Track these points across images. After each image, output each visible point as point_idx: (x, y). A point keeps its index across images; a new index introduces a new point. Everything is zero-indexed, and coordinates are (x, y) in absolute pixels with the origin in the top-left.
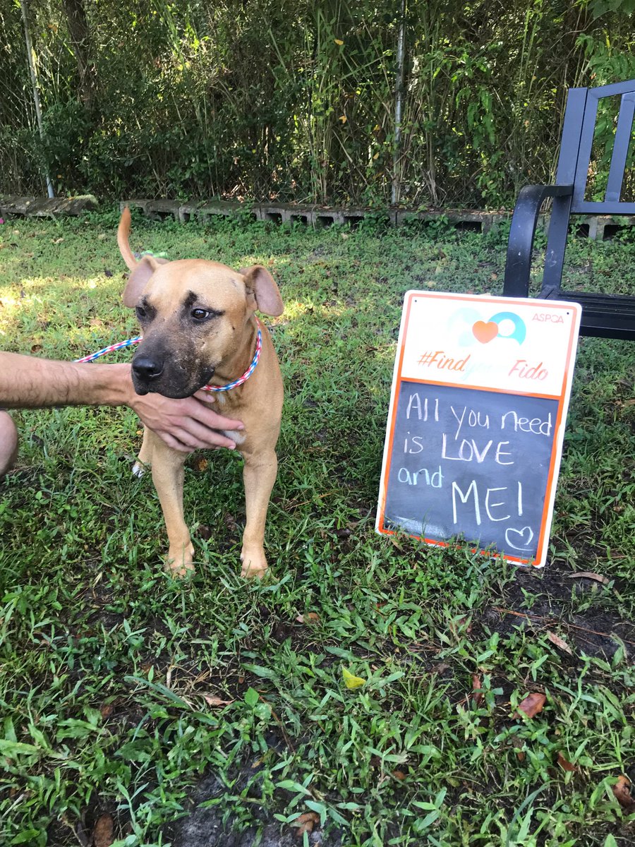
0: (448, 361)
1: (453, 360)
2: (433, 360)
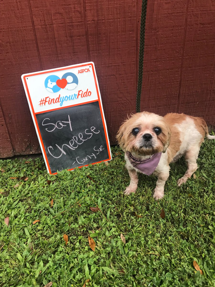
0: (52, 100)
1: (54, 99)
2: (46, 101)
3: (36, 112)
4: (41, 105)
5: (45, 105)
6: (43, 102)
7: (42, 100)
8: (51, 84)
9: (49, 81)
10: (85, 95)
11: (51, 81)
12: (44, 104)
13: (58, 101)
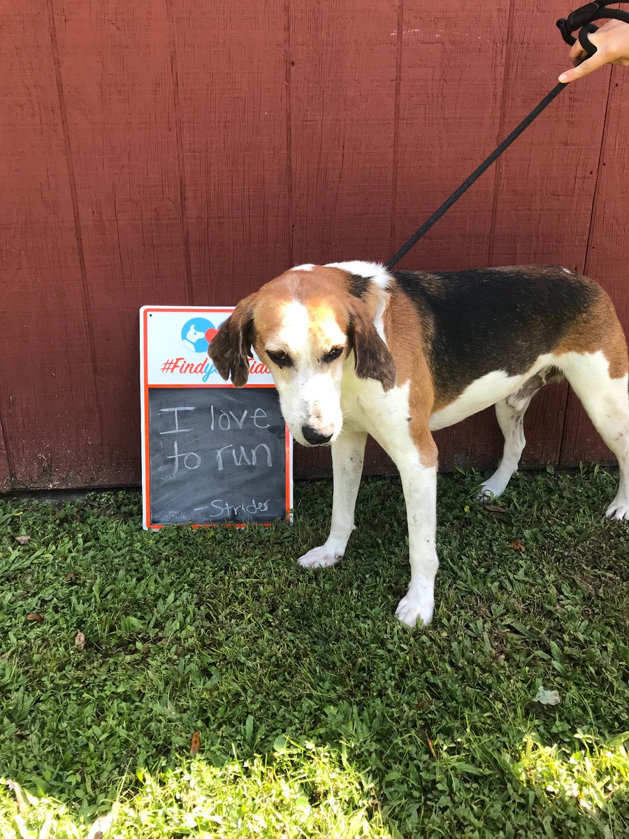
3: (150, 383)
4: (165, 370)
5: (172, 372)
6: (171, 366)
7: (170, 362)
8: (195, 334)
9: (192, 327)
10: (258, 370)
11: (195, 328)
12: (170, 370)
13: (200, 371)
